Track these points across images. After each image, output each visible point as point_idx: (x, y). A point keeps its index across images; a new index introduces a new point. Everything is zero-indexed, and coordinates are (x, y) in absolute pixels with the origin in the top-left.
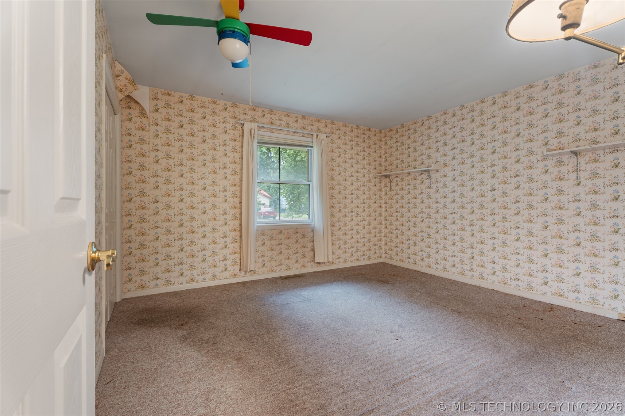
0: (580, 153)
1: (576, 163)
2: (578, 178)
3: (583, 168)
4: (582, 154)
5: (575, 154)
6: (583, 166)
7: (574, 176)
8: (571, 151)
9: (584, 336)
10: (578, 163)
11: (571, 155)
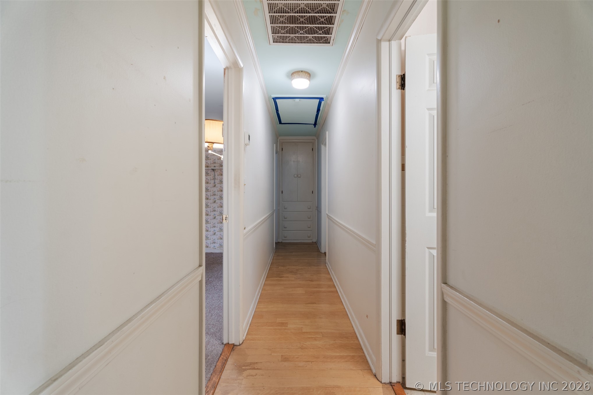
0: (215, 170)
1: (214, 175)
2: (215, 183)
3: (216, 178)
4: (216, 170)
5: (213, 170)
6: (217, 177)
7: (212, 182)
8: (212, 169)
9: (216, 262)
10: (215, 175)
11: (212, 170)
